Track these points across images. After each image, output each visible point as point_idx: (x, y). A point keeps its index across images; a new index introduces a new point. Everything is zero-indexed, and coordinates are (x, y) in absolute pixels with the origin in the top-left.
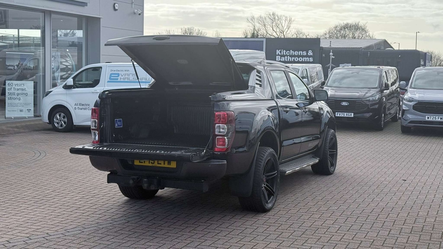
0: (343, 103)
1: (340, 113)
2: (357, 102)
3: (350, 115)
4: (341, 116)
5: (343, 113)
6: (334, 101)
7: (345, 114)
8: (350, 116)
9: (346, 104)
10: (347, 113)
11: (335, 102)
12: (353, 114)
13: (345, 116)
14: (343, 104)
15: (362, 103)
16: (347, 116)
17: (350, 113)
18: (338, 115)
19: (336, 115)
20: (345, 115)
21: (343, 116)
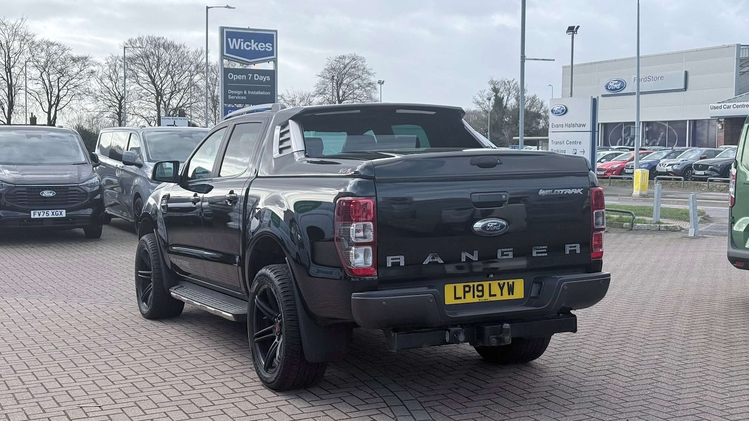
0: (44, 192)
1: (39, 211)
2: (70, 189)
3: (59, 213)
4: (41, 216)
5: (46, 211)
6: (25, 189)
7: (50, 212)
8: (59, 216)
9: (51, 195)
10: (53, 211)
11: (27, 192)
12: (64, 211)
13: (50, 216)
14: (44, 195)
15: (79, 191)
16: (53, 216)
17: (59, 211)
18: (37, 216)
19: (32, 217)
20: (50, 214)
21: (45, 216)
